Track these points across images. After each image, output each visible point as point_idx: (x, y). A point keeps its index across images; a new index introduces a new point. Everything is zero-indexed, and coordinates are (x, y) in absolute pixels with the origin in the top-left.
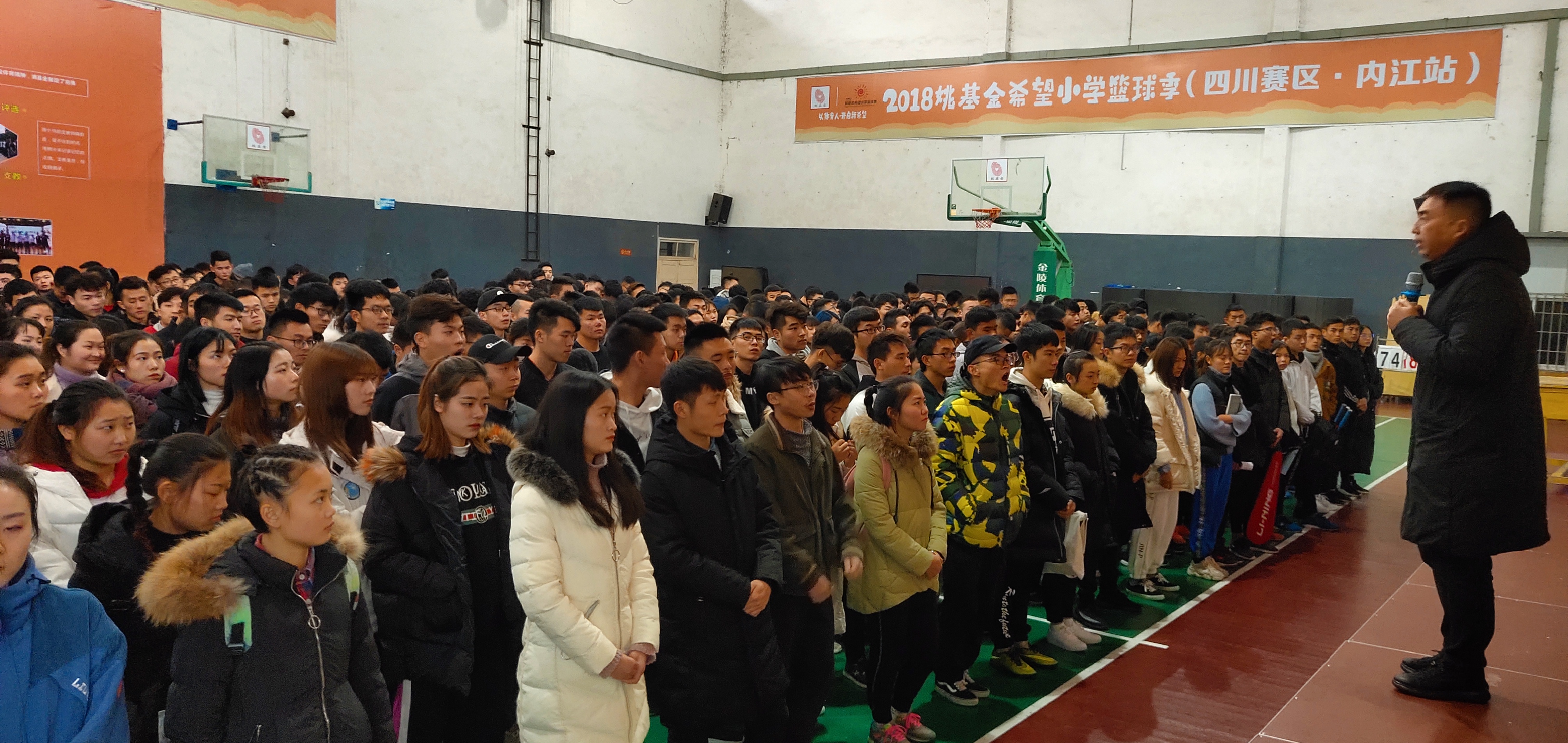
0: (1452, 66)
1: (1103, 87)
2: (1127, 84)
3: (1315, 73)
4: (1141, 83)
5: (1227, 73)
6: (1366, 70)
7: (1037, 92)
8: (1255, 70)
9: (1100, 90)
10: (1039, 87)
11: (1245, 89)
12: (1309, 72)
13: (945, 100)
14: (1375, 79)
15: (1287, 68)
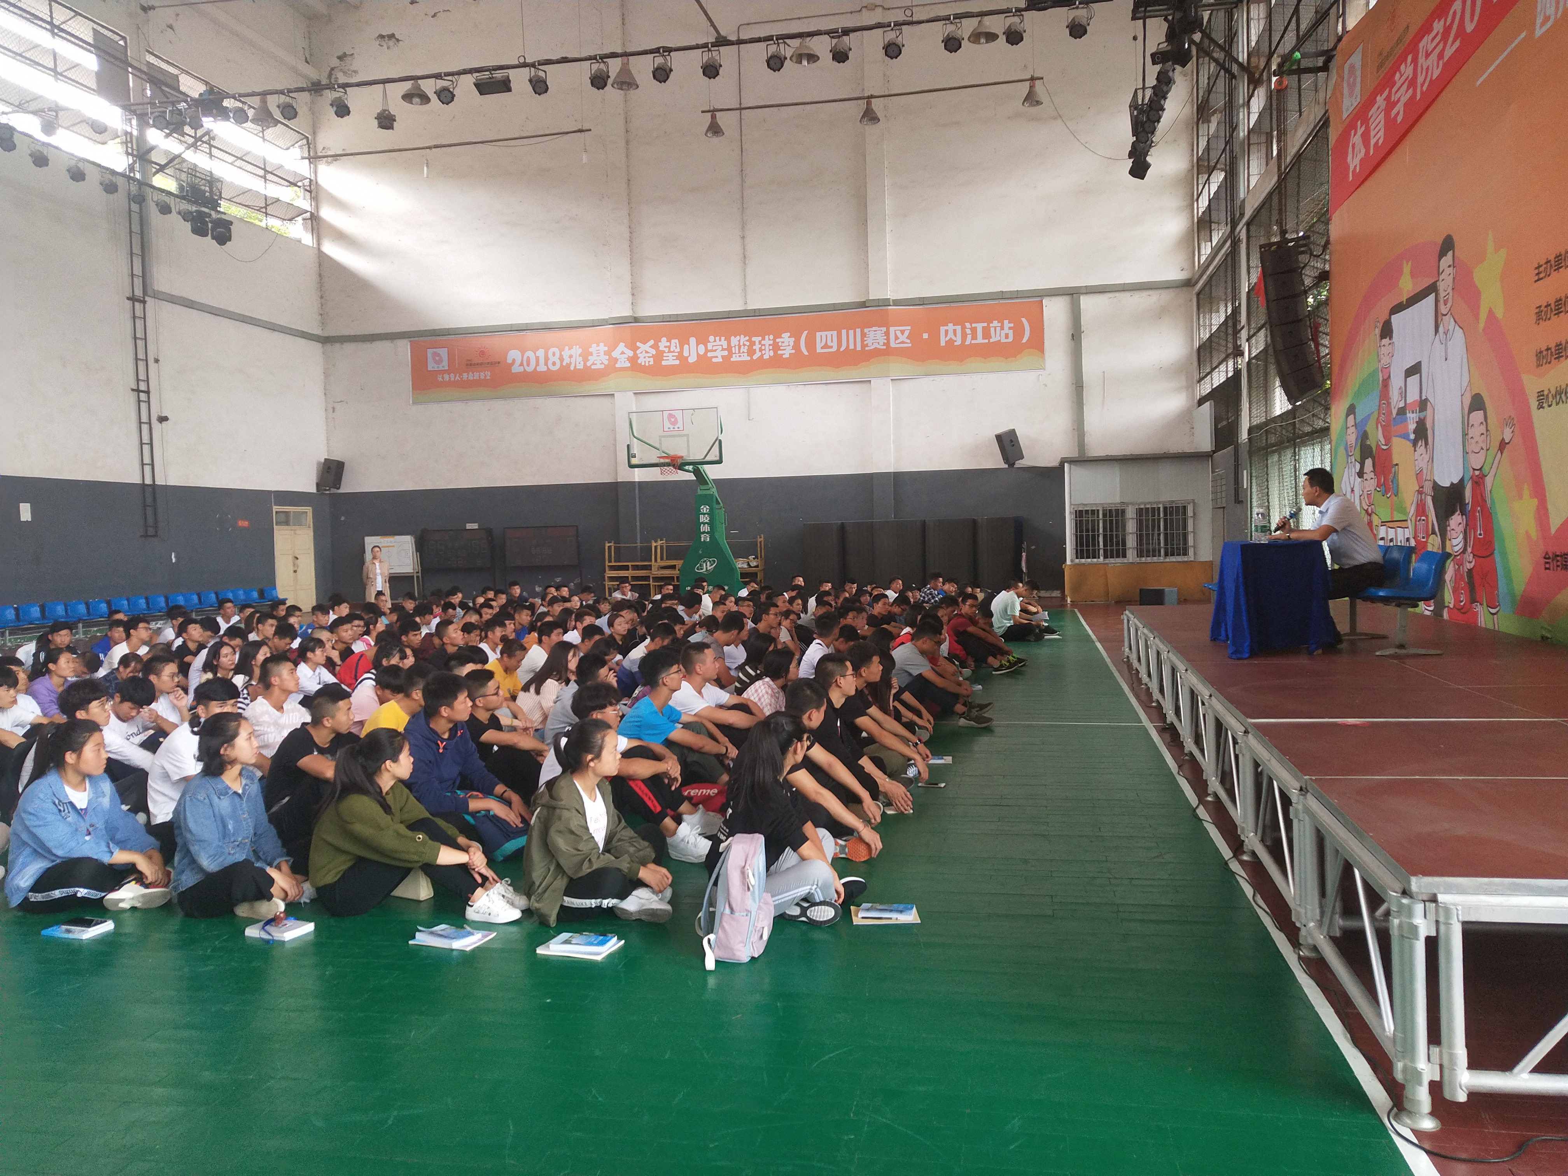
0: (1010, 328)
1: (725, 346)
2: (748, 343)
3: (907, 333)
4: (760, 342)
5: (835, 333)
6: (947, 332)
7: (664, 352)
8: (858, 331)
9: (723, 349)
10: (666, 347)
11: (851, 347)
12: (902, 332)
13: (573, 361)
14: (954, 338)
15: (884, 329)
